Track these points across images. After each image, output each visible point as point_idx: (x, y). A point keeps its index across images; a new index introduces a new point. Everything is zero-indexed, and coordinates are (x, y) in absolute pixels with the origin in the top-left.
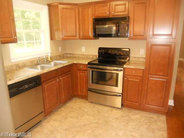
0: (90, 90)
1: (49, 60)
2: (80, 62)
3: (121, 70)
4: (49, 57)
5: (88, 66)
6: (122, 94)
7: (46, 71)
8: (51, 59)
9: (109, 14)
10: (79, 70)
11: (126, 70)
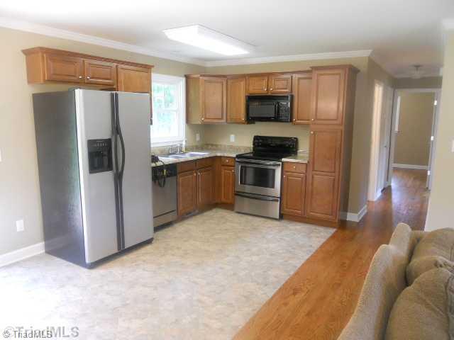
0: (238, 194)
1: (184, 150)
2: (226, 155)
3: (279, 165)
4: (184, 146)
5: (237, 160)
6: (280, 198)
7: (182, 160)
8: (186, 149)
9: (267, 90)
10: (223, 165)
11: (286, 166)
